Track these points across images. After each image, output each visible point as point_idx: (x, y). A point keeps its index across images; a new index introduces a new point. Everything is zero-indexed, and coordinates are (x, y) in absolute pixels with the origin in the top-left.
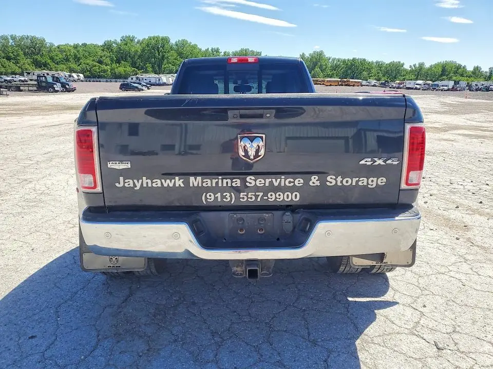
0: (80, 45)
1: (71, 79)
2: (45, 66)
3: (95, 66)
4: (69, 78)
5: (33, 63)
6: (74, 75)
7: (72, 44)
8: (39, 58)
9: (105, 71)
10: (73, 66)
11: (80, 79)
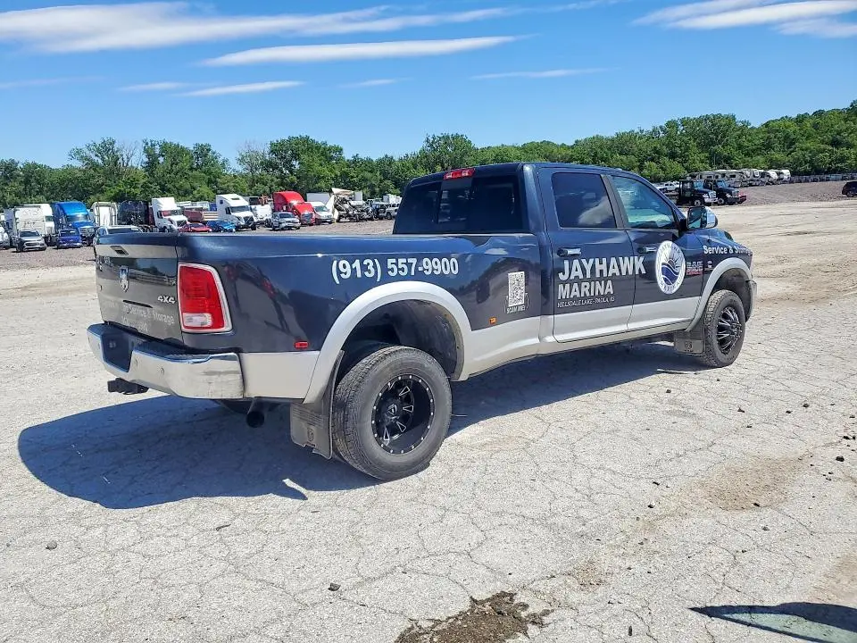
0: (811, 114)
1: (765, 179)
2: (727, 161)
3: (823, 151)
4: (762, 179)
5: (710, 158)
6: (773, 173)
7: (795, 116)
8: (719, 148)
9: (842, 159)
10: (778, 156)
11: (782, 179)
